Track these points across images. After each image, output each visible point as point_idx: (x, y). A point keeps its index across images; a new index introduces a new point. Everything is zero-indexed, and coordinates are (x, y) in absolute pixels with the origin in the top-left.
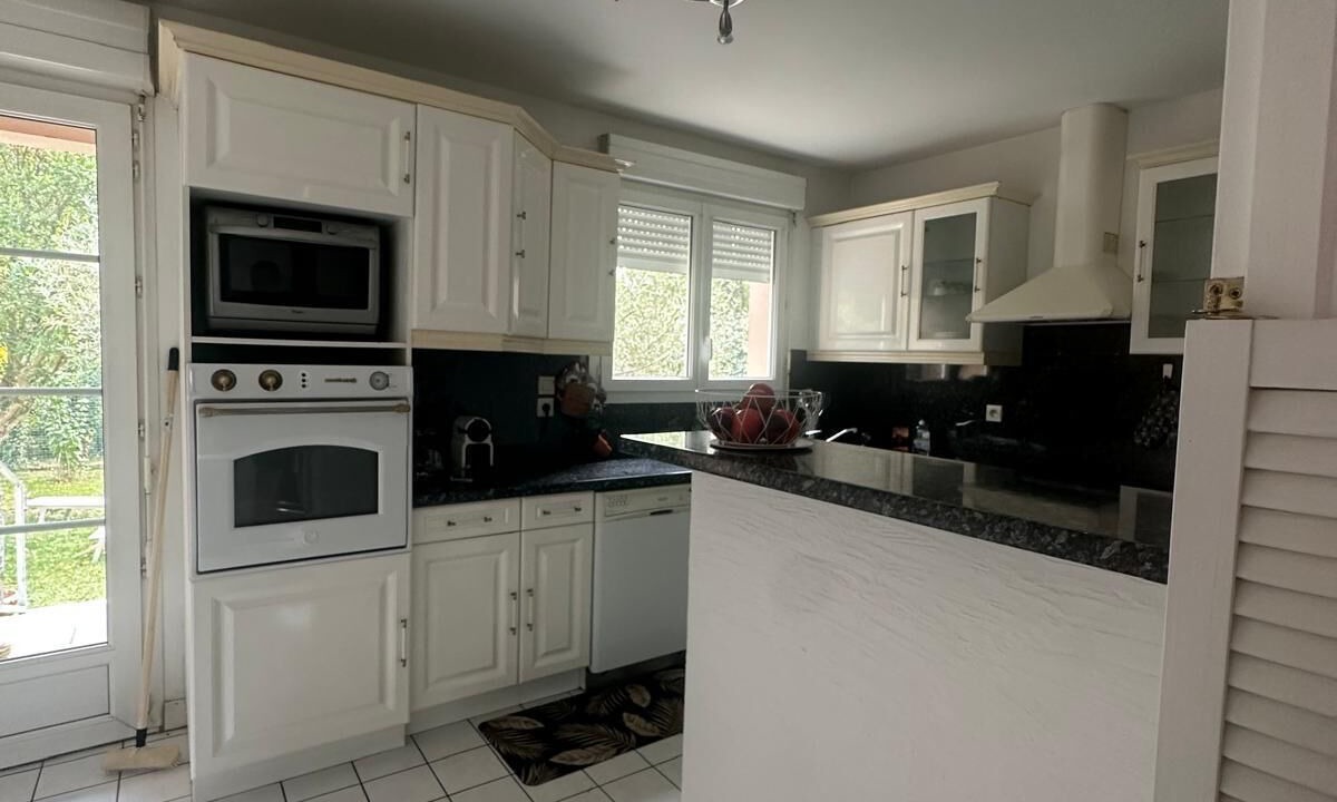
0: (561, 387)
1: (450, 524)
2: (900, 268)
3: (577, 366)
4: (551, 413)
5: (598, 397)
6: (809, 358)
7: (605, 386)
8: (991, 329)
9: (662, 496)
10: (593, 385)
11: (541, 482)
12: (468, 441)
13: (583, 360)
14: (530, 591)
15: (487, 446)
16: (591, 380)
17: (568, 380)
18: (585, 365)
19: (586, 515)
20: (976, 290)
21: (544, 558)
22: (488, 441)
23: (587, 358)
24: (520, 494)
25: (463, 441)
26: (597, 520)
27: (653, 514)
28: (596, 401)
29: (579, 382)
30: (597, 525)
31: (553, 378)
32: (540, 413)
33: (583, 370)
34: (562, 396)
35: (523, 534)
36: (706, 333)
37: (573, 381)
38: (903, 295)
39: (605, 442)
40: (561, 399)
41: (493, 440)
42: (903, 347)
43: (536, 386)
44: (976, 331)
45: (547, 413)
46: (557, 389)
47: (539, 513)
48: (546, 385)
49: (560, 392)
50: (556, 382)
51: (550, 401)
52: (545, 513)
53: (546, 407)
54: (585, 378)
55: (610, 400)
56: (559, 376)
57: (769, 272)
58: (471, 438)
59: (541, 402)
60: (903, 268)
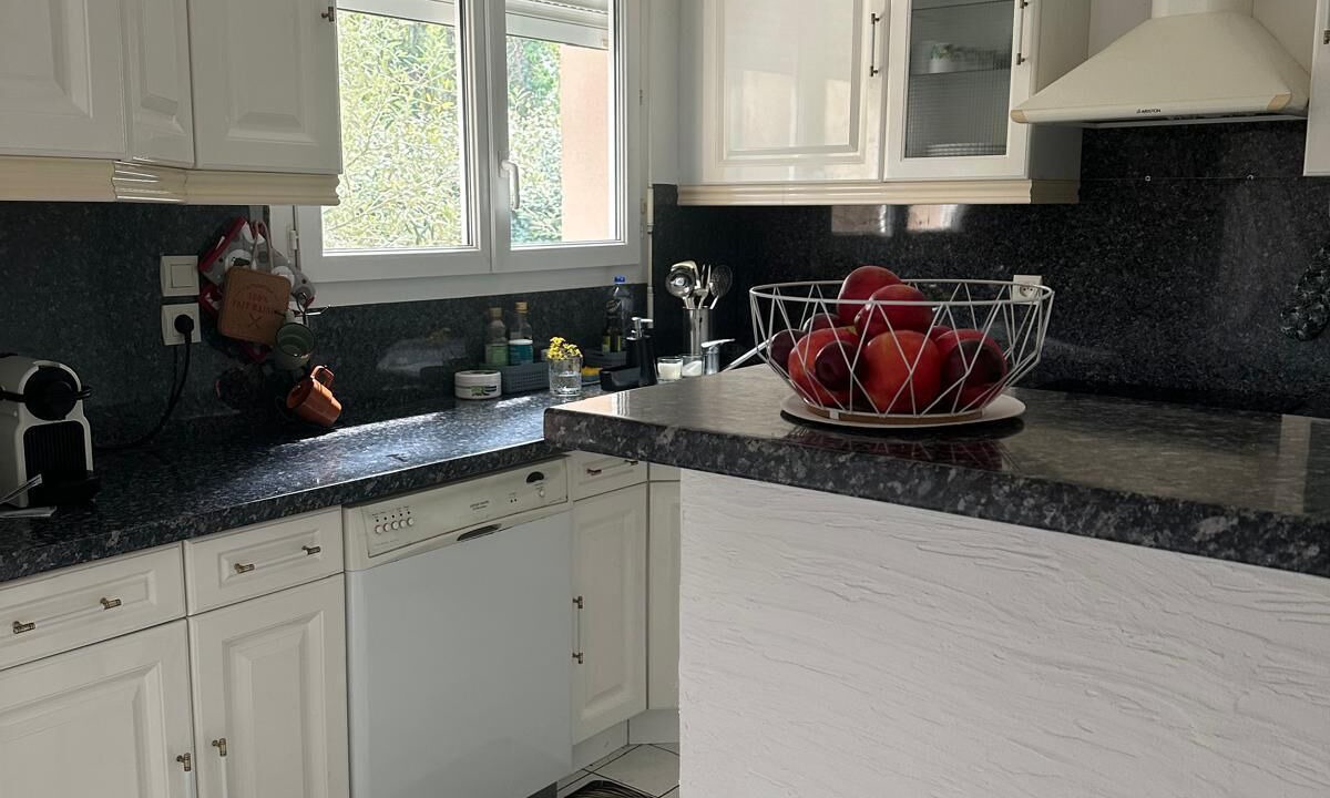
0: (214, 276)
1: (18, 627)
2: (867, 19)
3: (246, 230)
4: (196, 336)
5: (297, 297)
6: (683, 201)
7: (310, 271)
8: (1046, 136)
9: (477, 500)
10: (283, 271)
11: (222, 499)
12: (26, 420)
13: (257, 218)
14: (218, 744)
15: (77, 427)
16: (281, 262)
17: (228, 262)
18: (262, 228)
19: (329, 560)
20: (1020, 61)
21: (242, 664)
22: (77, 414)
23: (266, 211)
24: (180, 535)
25: (17, 420)
26: (351, 567)
27: (461, 538)
28: (293, 305)
29: (254, 266)
30: (353, 577)
31: (194, 259)
32: (171, 337)
33: (261, 239)
34: (215, 297)
35: (191, 620)
36: (502, 154)
37: (239, 262)
38: (873, 72)
39: (328, 393)
40: (215, 305)
41: (86, 413)
42: (874, 176)
43: (157, 275)
44: (1018, 139)
45: (188, 339)
46: (204, 283)
47: (227, 570)
48: (179, 274)
49: (210, 289)
50: (202, 267)
51: (192, 311)
52: (240, 568)
53: (183, 324)
54: (265, 256)
55: (322, 301)
56: (207, 256)
57: (604, 26)
58: (36, 411)
59: (170, 313)
60: (874, 19)
